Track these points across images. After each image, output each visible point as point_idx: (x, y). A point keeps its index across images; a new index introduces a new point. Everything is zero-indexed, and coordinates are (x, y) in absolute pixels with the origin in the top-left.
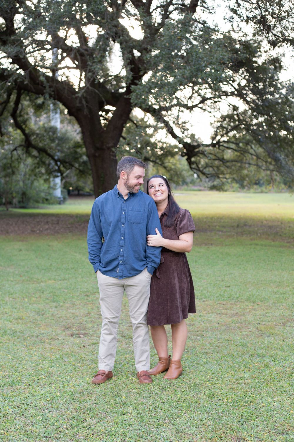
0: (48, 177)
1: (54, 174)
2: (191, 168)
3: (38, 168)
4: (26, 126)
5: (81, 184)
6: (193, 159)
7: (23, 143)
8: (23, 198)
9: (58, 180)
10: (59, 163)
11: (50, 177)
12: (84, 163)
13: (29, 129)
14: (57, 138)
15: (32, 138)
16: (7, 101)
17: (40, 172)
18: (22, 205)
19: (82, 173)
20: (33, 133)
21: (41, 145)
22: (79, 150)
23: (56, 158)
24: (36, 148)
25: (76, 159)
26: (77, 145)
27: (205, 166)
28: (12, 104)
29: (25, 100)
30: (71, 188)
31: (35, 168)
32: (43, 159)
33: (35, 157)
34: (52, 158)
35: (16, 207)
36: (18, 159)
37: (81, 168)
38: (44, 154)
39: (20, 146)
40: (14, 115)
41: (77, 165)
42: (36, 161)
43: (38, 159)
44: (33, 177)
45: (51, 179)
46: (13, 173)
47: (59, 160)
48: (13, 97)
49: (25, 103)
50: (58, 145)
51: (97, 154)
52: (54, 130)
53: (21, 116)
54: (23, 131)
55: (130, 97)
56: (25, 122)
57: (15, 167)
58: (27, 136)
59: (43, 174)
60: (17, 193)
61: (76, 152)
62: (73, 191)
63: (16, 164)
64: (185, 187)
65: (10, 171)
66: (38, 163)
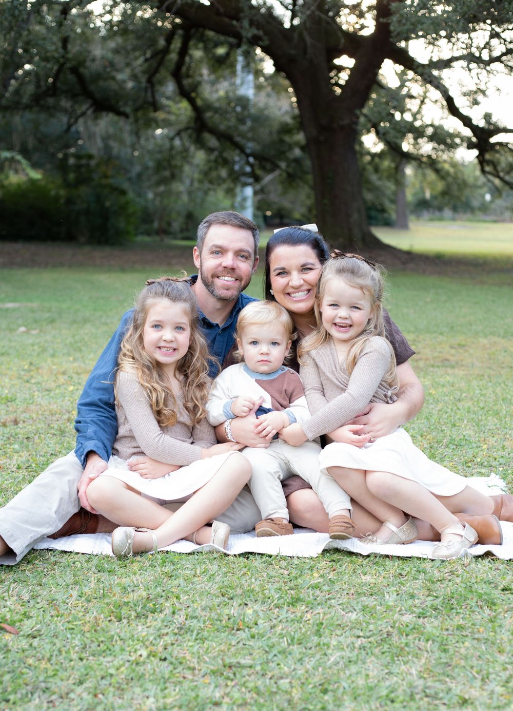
0: (232, 185)
1: (244, 179)
2: (483, 171)
3: (216, 169)
4: (198, 94)
5: (286, 204)
6: (488, 156)
7: (192, 125)
8: (187, 223)
9: (249, 191)
10: (251, 160)
11: (235, 185)
12: (297, 161)
13: (202, 99)
14: (250, 116)
15: (208, 114)
16: (166, 51)
17: (219, 177)
18: (186, 234)
19: (291, 179)
20: (209, 107)
21: (222, 127)
22: (287, 138)
23: (248, 151)
24: (214, 132)
25: (282, 154)
26: (285, 130)
27: (508, 169)
28: (173, 56)
29: (197, 48)
30: (269, 213)
31: (210, 169)
32: (225, 155)
33: (210, 150)
34: (242, 149)
35: (175, 238)
36: (181, 152)
37: (290, 170)
38: (228, 144)
39: (187, 129)
40: (177, 75)
41: (283, 165)
42: (213, 157)
43: (216, 153)
44: (207, 185)
45: (238, 190)
46: (173, 177)
47: (253, 155)
48: (177, 44)
49: (197, 53)
50: (252, 129)
51: (322, 138)
52: (243, 102)
53: (188, 76)
54: (192, 102)
55: (390, 21)
56: (196, 87)
57: (175, 166)
58: (198, 112)
59: (224, 181)
60: (179, 213)
61: (282, 141)
62: (272, 217)
63: (177, 162)
64: (469, 215)
65: (167, 173)
66: (216, 161)
